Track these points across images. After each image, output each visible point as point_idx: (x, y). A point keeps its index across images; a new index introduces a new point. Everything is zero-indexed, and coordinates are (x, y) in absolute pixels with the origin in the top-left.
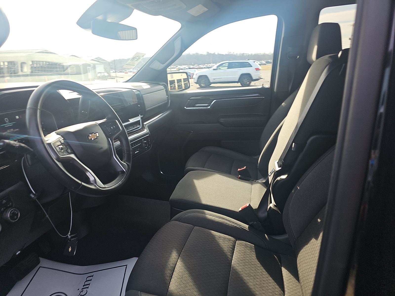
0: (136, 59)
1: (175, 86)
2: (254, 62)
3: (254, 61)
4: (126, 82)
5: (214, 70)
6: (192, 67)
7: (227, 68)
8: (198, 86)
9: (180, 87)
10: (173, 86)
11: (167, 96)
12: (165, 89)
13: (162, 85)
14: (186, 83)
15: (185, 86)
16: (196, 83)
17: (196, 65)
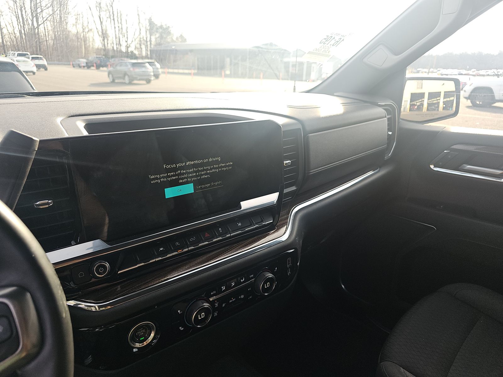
0: (333, 42)
1: (422, 105)
4: (308, 92)
6: (464, 72)
8: (469, 103)
9: (432, 106)
10: (418, 104)
11: (390, 133)
12: (387, 117)
13: (380, 106)
14: (448, 99)
15: (444, 106)
16: (466, 98)
17: (473, 70)
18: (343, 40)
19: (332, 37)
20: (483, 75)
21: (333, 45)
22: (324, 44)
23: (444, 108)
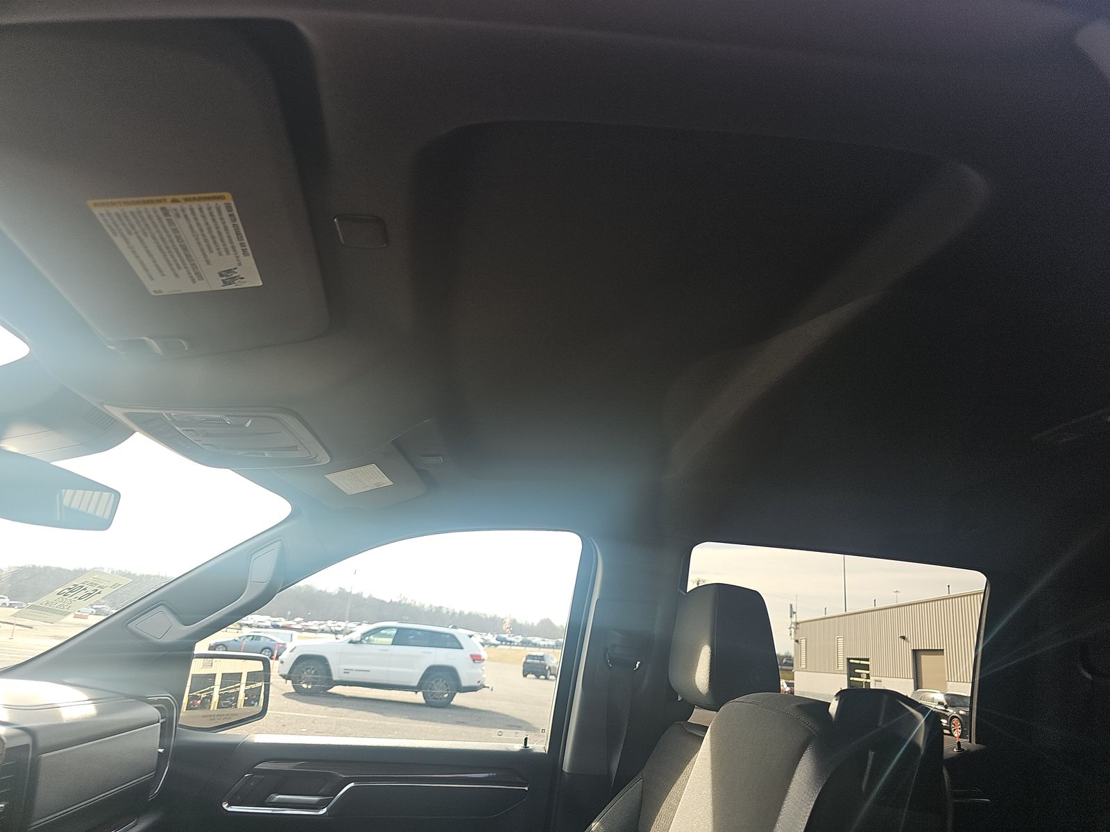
0: (81, 594)
1: (210, 697)
2: (470, 636)
3: (471, 633)
5: (351, 642)
7: (390, 640)
8: (289, 686)
9: (228, 700)
10: (203, 696)
11: (161, 750)
12: (161, 721)
13: (151, 703)
14: (253, 686)
15: (246, 698)
16: (283, 676)
17: (298, 619)
18: (99, 593)
19: (83, 586)
20: (314, 631)
21: (79, 599)
22: (64, 595)
23: (246, 703)
